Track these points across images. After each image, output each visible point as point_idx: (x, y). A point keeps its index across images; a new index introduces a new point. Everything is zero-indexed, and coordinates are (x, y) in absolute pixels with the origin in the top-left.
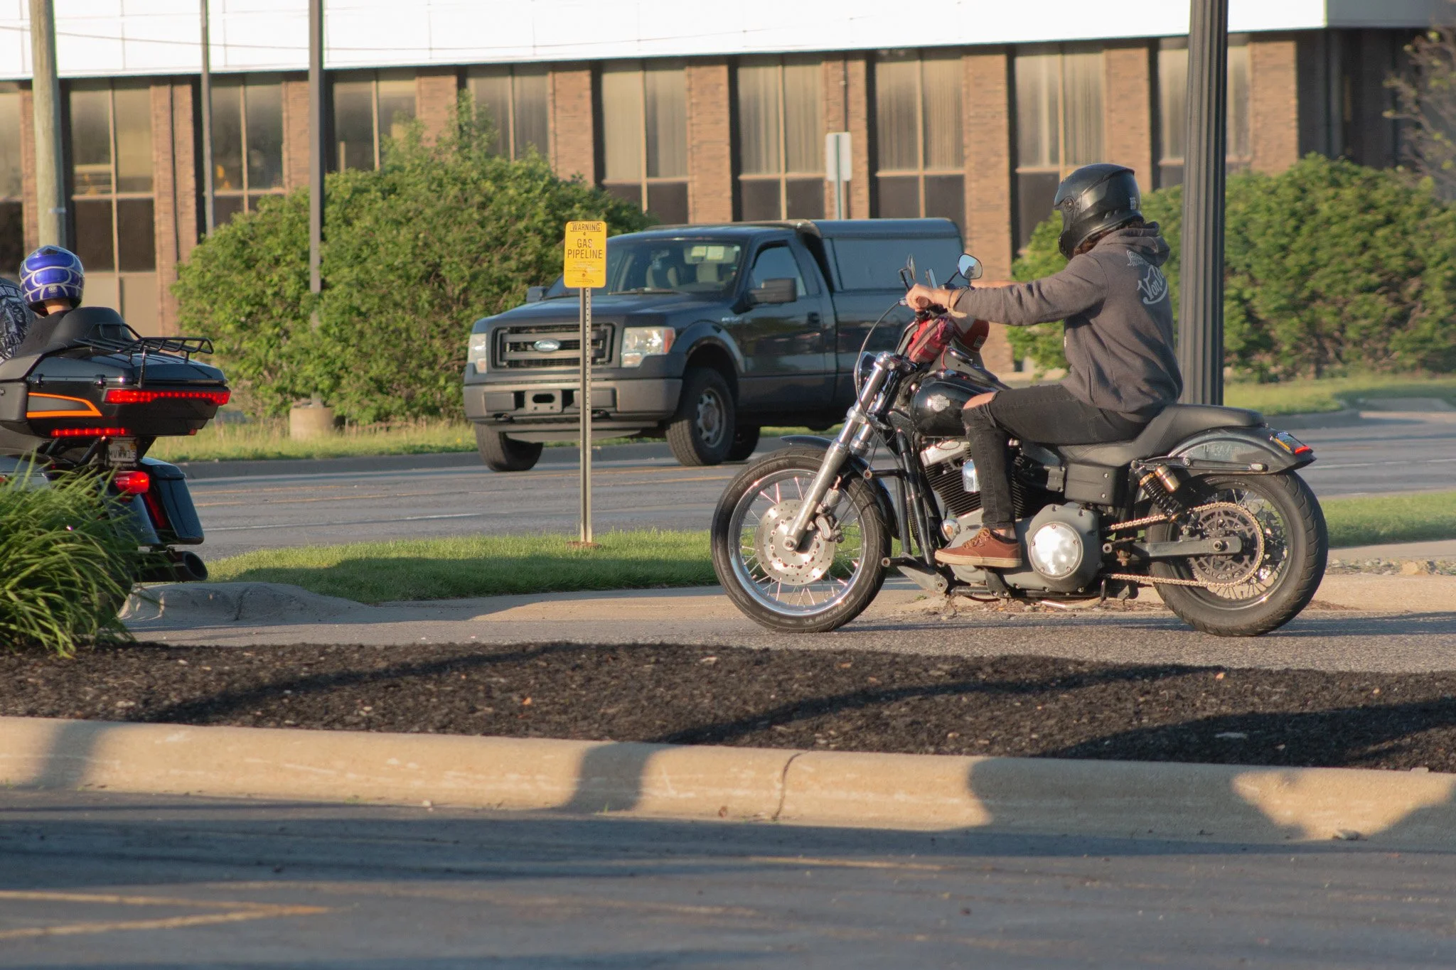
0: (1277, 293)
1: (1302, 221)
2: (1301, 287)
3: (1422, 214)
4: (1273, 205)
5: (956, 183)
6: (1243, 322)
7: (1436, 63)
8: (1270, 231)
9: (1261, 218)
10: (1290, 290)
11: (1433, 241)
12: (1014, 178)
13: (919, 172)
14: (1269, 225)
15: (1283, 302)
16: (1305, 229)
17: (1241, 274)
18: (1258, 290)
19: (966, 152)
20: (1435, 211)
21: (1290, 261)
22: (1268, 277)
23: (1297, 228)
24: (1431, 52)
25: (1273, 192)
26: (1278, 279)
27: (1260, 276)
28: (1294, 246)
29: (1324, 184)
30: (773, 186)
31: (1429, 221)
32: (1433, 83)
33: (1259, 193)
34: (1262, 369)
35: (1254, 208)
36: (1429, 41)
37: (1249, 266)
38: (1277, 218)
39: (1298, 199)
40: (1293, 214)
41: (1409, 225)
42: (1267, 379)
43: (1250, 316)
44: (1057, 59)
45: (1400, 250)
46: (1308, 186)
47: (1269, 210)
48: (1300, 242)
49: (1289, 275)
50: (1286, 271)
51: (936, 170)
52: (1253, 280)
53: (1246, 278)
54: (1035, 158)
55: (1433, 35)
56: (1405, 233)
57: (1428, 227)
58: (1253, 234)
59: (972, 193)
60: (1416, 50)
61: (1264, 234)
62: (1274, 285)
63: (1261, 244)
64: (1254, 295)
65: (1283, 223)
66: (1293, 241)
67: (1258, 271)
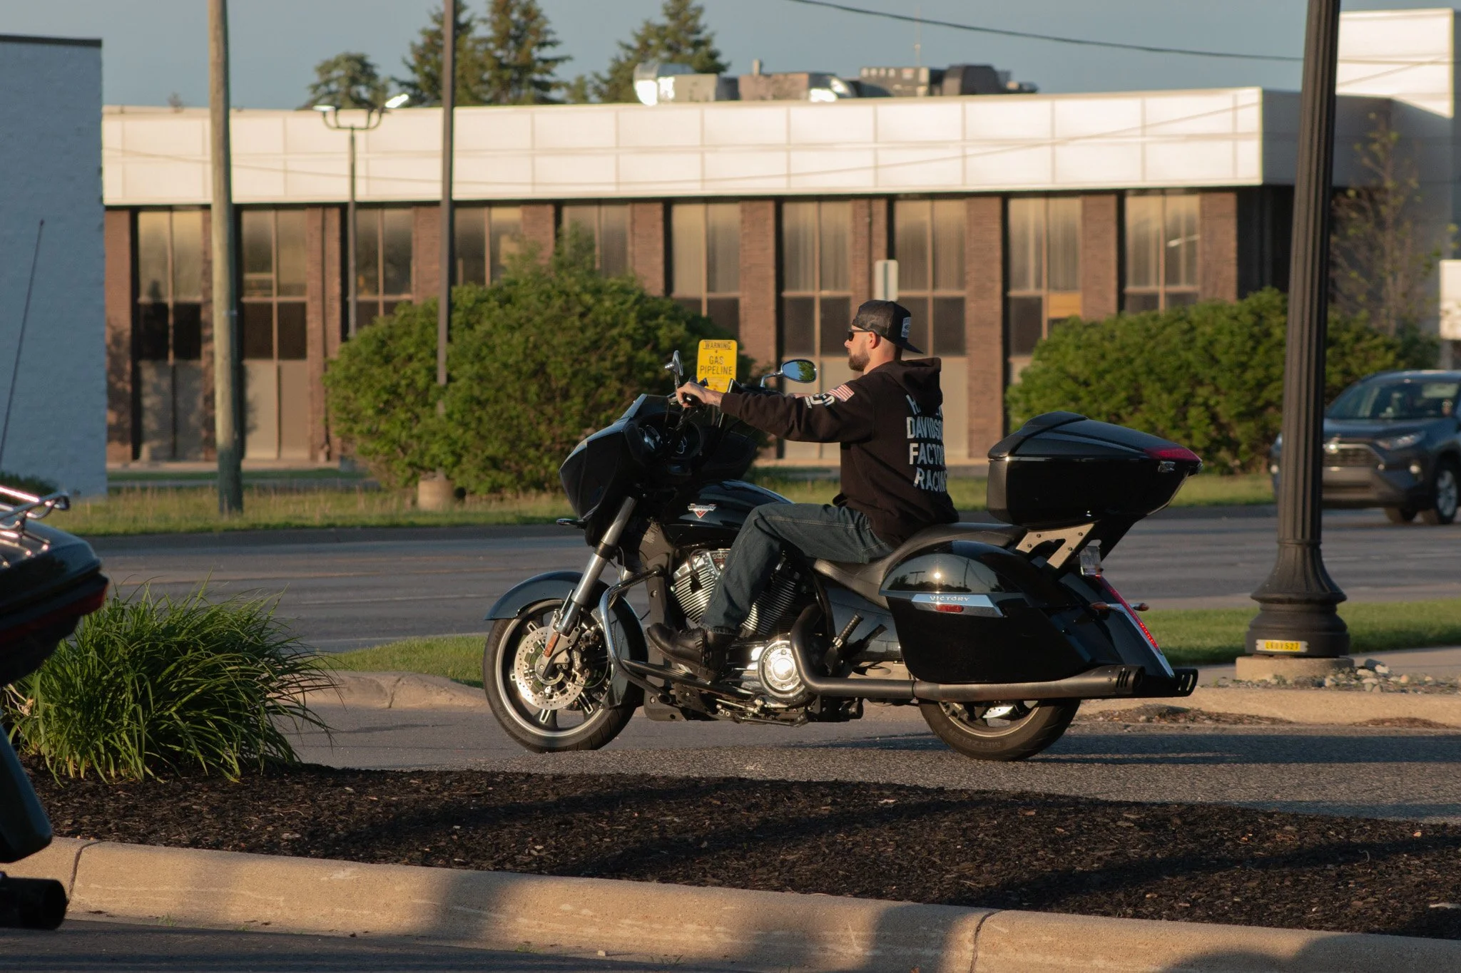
0: (1237, 401)
1: (1258, 342)
2: (1256, 399)
3: (1358, 339)
4: (1236, 329)
5: (958, 303)
6: (1208, 425)
7: (1354, 215)
8: (1232, 351)
9: (1225, 339)
10: (1249, 398)
11: (1366, 361)
12: (1006, 300)
13: (928, 293)
14: (1231, 345)
15: (1242, 409)
16: (1261, 349)
17: (1209, 384)
18: (1221, 398)
19: (968, 278)
20: (1368, 337)
21: (1249, 376)
22: (1230, 388)
23: (1254, 349)
24: (1351, 206)
25: (1235, 318)
26: (1238, 389)
27: (1224, 387)
28: (1253, 363)
29: (1278, 312)
30: (809, 302)
31: (1364, 345)
32: (1351, 232)
33: (1223, 318)
34: (1225, 465)
35: (1219, 331)
36: (1348, 197)
37: (1214, 378)
38: (1238, 340)
39: (1256, 324)
40: (1252, 336)
41: (1347, 349)
42: (1228, 472)
43: (1214, 418)
44: (1039, 203)
45: (1340, 368)
46: (1264, 314)
47: (1232, 333)
48: (1257, 359)
49: (1247, 387)
50: (1245, 383)
51: (944, 292)
52: (1217, 391)
53: (1211, 388)
54: (1023, 283)
55: (1351, 193)
56: (1343, 354)
57: (1362, 350)
58: (1218, 351)
59: (971, 310)
60: (1338, 204)
61: (1226, 353)
62: (1235, 395)
63: (1224, 360)
64: (1218, 403)
65: (1243, 343)
66: (1251, 359)
67: (1223, 383)
